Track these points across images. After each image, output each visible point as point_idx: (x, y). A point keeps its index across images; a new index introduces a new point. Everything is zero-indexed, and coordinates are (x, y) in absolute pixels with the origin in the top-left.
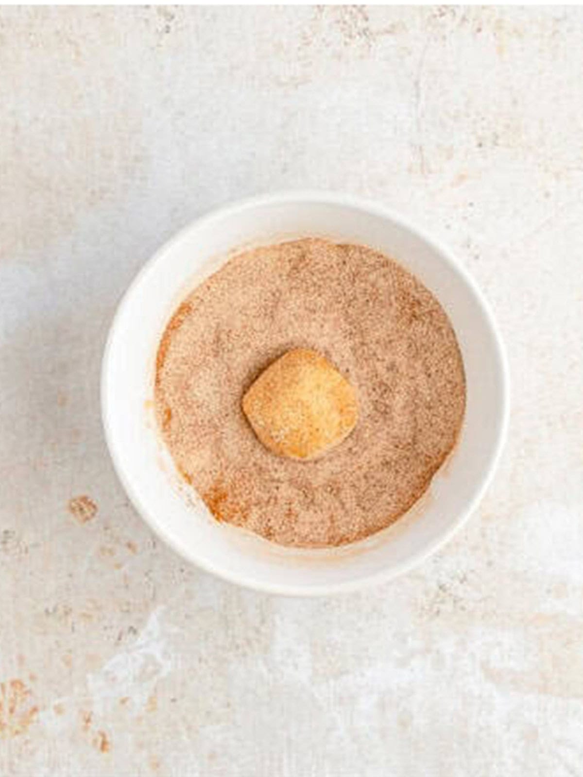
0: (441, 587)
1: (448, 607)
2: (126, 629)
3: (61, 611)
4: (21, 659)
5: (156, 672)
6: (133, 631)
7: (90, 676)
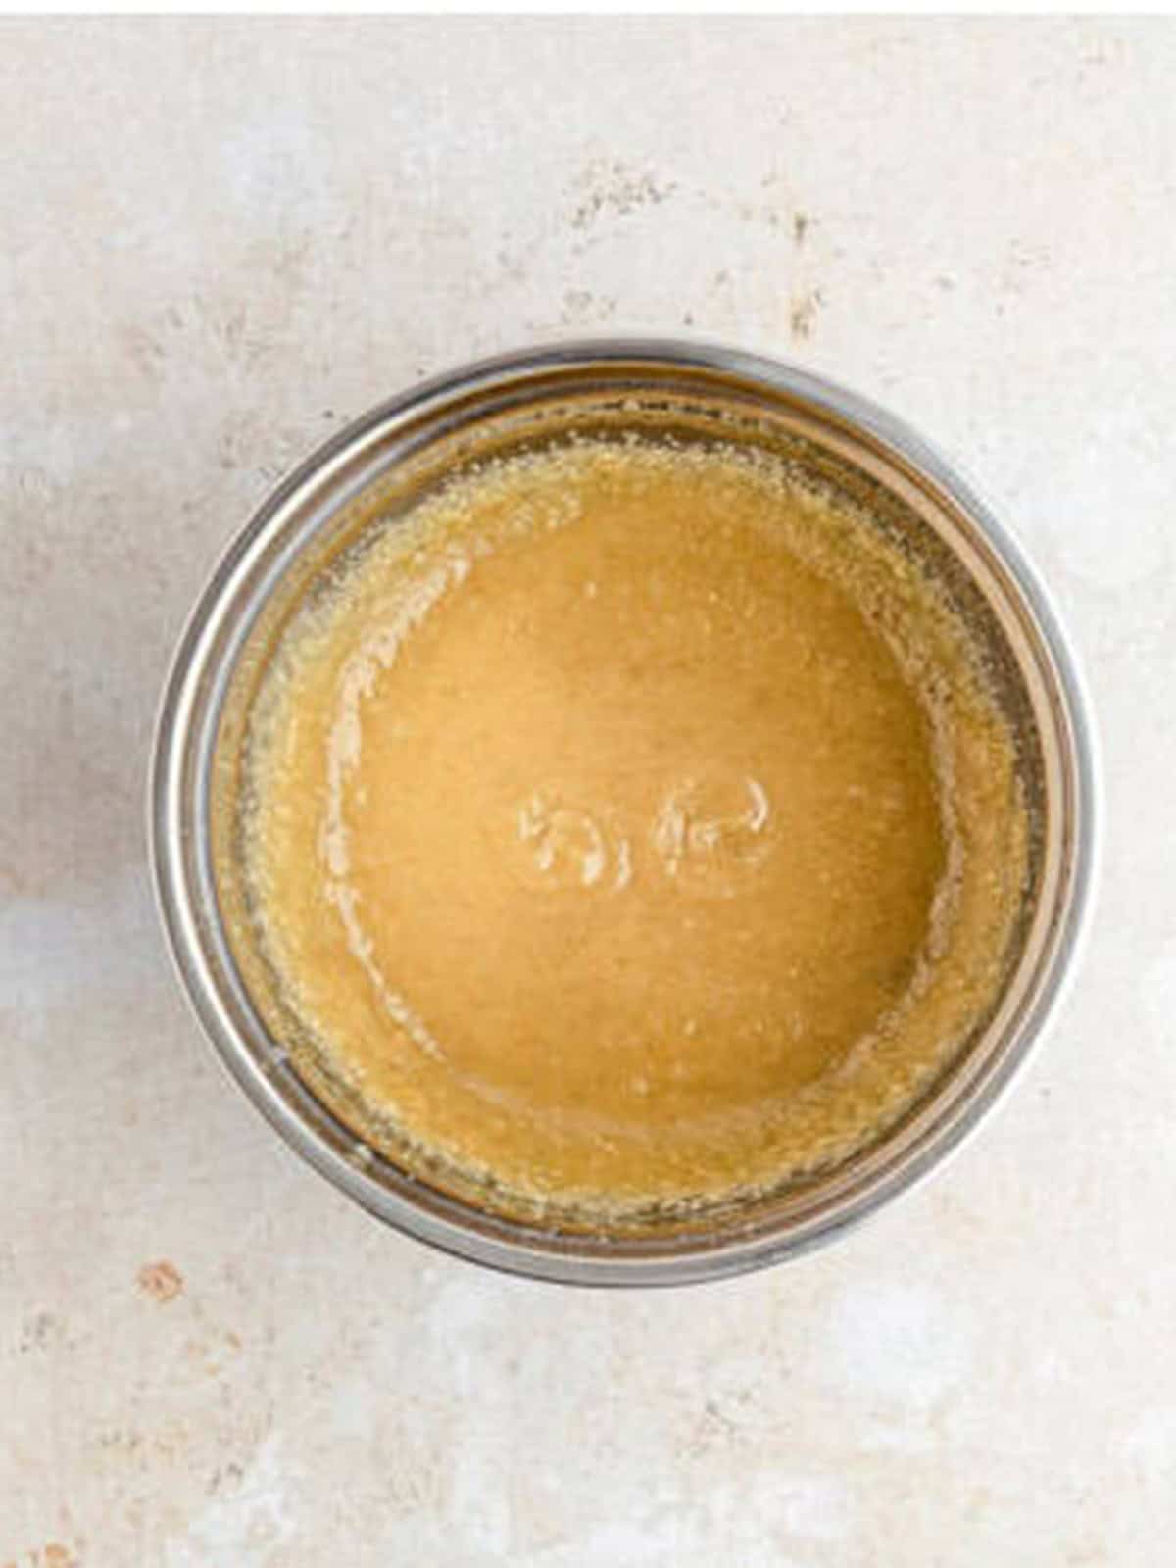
0: (711, 1409)
1: (720, 1440)
2: (224, 1469)
3: (125, 1440)
4: (64, 1514)
5: (269, 1536)
6: (235, 1470)
7: (169, 1541)
